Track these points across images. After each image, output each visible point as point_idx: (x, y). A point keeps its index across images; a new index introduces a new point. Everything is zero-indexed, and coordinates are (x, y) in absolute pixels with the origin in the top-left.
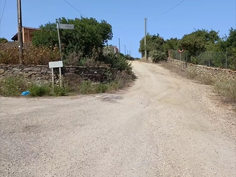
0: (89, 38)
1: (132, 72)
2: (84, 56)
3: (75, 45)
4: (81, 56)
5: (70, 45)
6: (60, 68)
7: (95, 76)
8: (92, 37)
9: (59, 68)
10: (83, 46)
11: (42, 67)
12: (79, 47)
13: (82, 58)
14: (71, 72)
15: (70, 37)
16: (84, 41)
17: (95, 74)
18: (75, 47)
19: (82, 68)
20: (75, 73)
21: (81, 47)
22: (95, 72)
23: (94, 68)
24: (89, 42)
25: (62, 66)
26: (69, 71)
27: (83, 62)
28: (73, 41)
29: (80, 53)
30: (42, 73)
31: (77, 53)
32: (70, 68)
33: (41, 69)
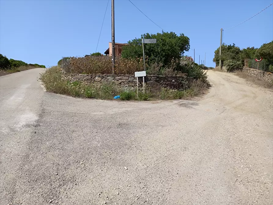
0: (169, 50)
1: (207, 80)
2: (163, 66)
3: (156, 57)
4: (161, 66)
5: (152, 57)
6: (144, 77)
7: (173, 84)
8: (171, 50)
9: (142, 77)
10: (163, 57)
11: (129, 76)
12: (160, 59)
13: (162, 68)
14: (152, 81)
15: (152, 50)
16: (164, 53)
17: (173, 82)
18: (157, 59)
19: (162, 77)
20: (156, 81)
21: (161, 59)
22: (173, 81)
23: (172, 77)
24: (168, 54)
25: (145, 76)
26: (150, 79)
27: (163, 72)
28: (155, 54)
29: (161, 64)
30: (129, 81)
31: (158, 64)
32: (151, 77)
33: (129, 78)
